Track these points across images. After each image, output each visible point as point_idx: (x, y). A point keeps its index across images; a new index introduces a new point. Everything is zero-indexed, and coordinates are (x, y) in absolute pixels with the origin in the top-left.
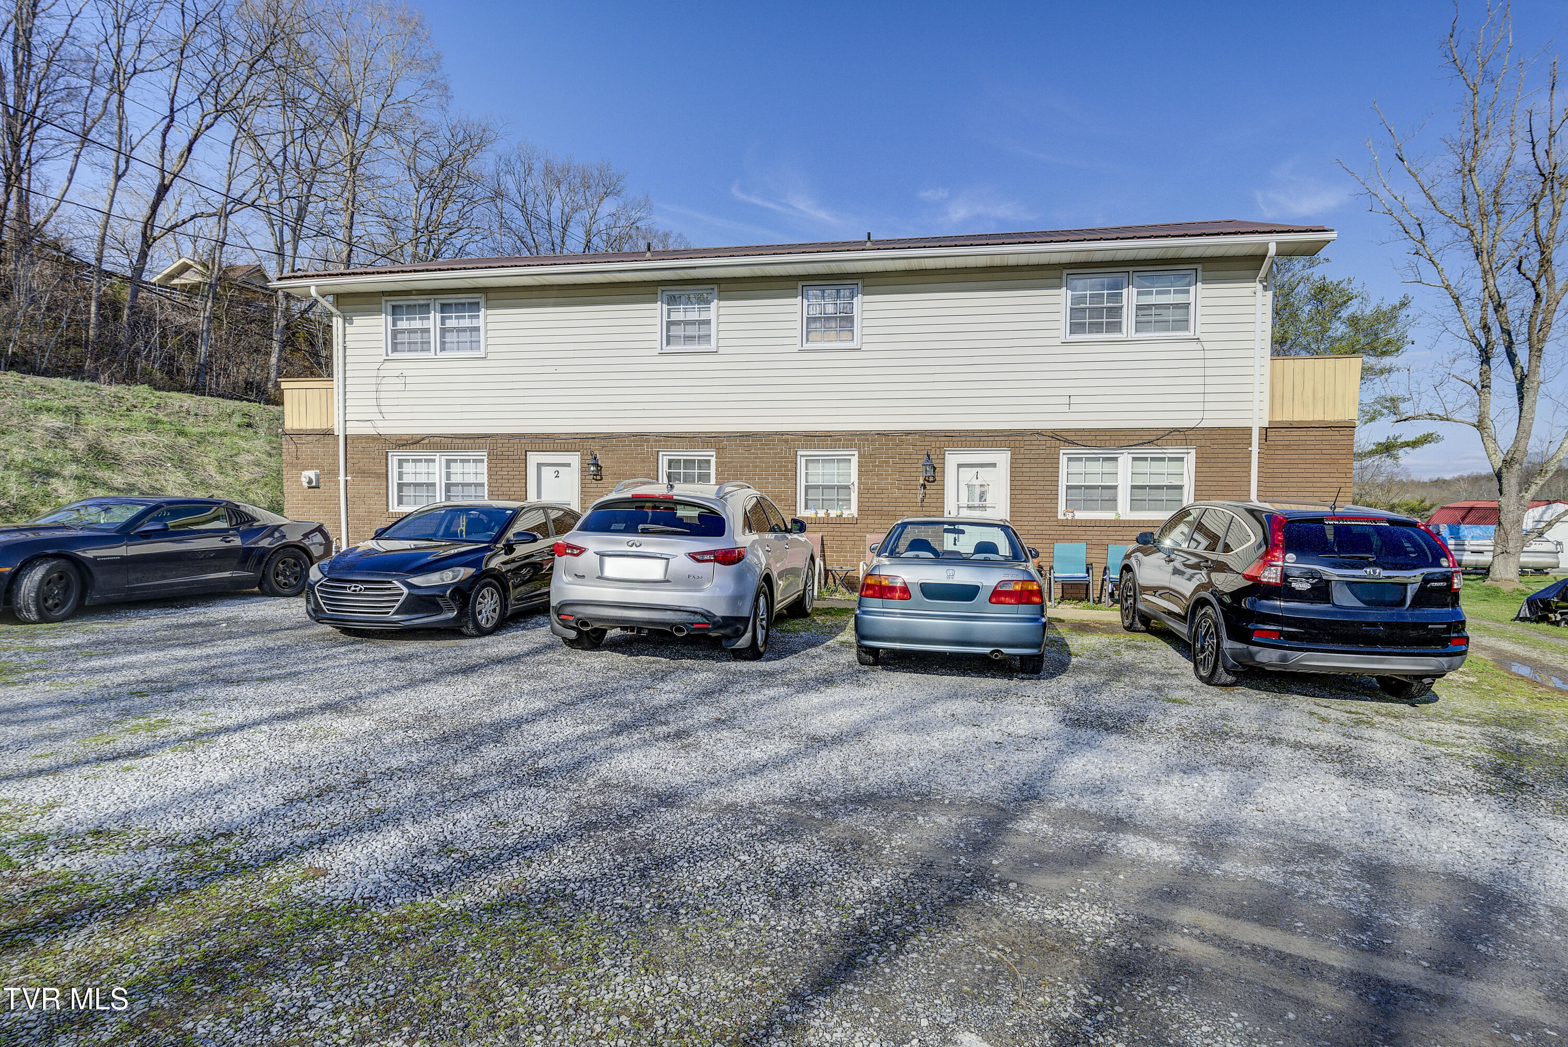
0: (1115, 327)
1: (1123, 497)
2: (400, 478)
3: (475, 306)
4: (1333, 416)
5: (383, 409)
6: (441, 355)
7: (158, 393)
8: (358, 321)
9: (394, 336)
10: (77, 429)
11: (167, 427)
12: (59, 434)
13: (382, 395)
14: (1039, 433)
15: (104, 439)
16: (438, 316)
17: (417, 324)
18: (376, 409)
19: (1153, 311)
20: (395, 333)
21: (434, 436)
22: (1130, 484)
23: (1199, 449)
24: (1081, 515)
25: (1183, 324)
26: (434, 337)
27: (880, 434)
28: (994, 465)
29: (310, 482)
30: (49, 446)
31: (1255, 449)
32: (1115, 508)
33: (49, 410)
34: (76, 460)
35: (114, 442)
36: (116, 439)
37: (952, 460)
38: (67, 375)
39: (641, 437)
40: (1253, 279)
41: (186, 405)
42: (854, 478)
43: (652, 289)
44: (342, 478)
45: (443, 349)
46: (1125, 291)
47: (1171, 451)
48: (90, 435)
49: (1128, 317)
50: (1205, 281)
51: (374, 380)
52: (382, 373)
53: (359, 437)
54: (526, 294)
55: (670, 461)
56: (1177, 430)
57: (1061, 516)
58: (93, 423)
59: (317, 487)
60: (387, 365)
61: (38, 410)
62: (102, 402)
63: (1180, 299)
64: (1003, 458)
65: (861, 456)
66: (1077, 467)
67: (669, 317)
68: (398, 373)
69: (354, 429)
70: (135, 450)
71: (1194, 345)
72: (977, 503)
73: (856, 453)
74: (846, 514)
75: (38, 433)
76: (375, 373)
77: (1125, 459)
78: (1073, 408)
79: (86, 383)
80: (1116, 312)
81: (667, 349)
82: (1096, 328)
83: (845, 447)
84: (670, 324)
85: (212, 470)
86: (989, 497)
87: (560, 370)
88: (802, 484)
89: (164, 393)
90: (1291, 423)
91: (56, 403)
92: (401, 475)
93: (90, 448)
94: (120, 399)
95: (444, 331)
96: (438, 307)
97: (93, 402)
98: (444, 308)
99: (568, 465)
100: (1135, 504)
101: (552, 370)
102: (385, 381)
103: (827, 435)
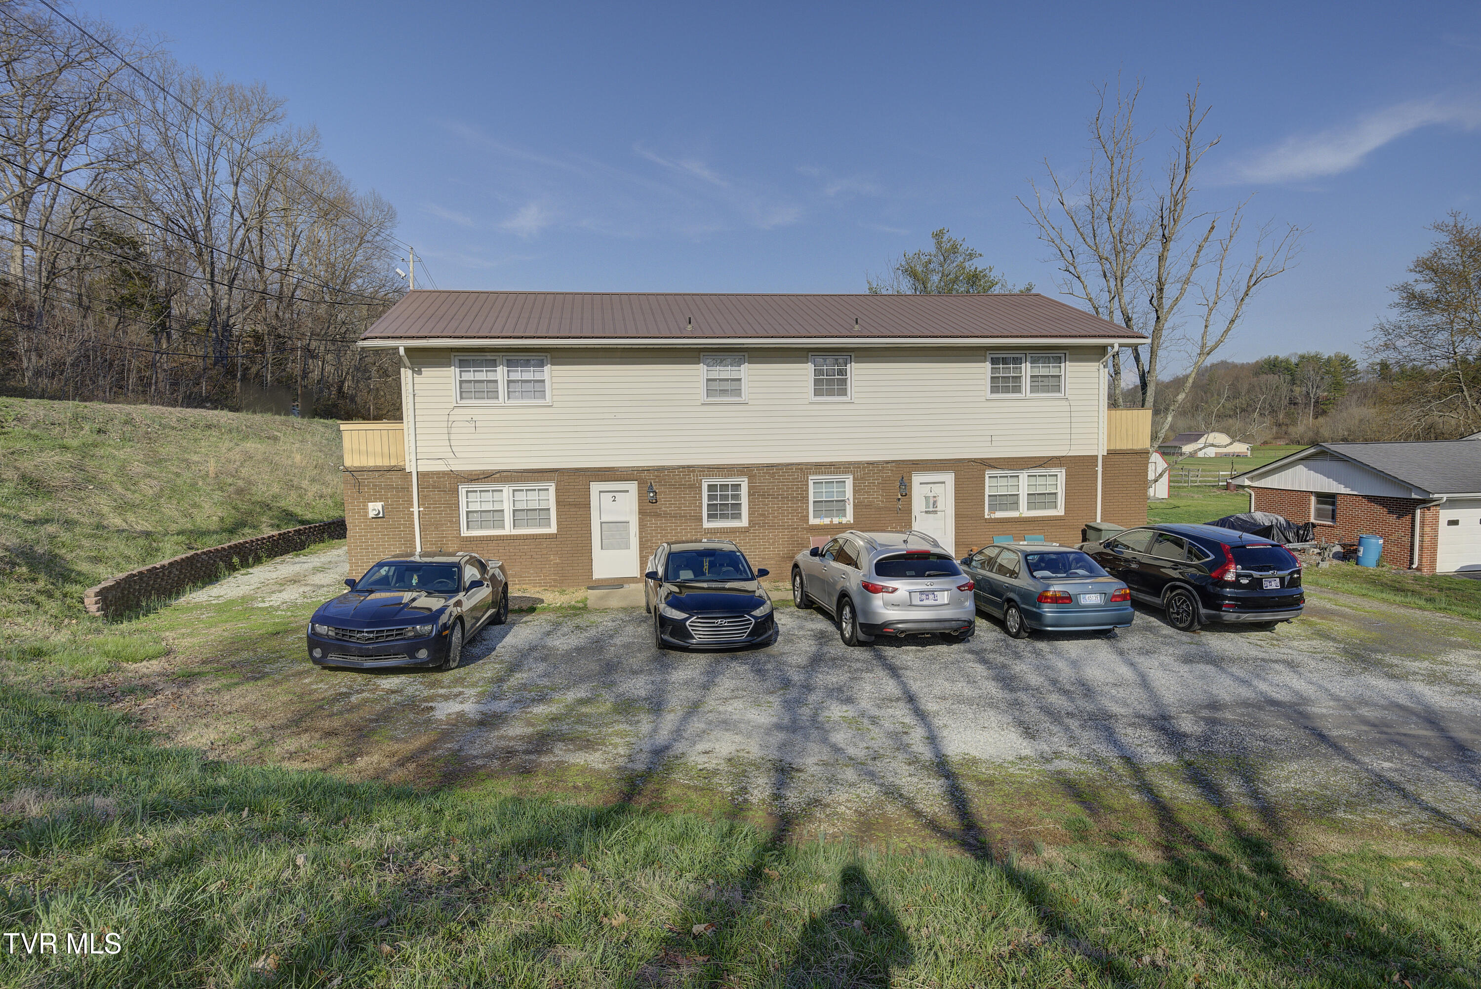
0: (1017, 389)
1: (1023, 501)
2: (469, 507)
4: (1138, 446)
5: (455, 449)
6: (510, 402)
8: (427, 372)
9: (463, 387)
13: (454, 437)
14: (973, 461)
16: (505, 369)
17: (482, 375)
18: (448, 449)
19: (1040, 380)
20: (463, 384)
21: (505, 471)
22: (1026, 492)
23: (1067, 469)
24: (999, 515)
25: (1057, 388)
26: (502, 388)
27: (869, 463)
29: (377, 513)
31: (1100, 469)
32: (1017, 509)
37: (917, 479)
40: (1099, 361)
42: (849, 494)
43: (695, 354)
44: (414, 508)
45: (511, 397)
46: (1023, 365)
47: (1053, 471)
49: (1026, 383)
50: (1070, 361)
51: (445, 424)
52: (452, 420)
53: (431, 473)
55: (710, 486)
56: (1056, 457)
57: (986, 517)
59: (382, 517)
60: (458, 411)
63: (1054, 372)
64: (949, 478)
65: (854, 479)
66: (994, 482)
67: (708, 375)
68: (468, 418)
69: (426, 466)
71: (1064, 403)
72: (931, 509)
73: (851, 477)
74: (844, 520)
76: (443, 418)
77: (1023, 476)
80: (1018, 379)
81: (707, 400)
82: (1006, 390)
83: (843, 473)
86: (939, 504)
90: (1115, 450)
92: (468, 504)
95: (511, 383)
96: (504, 362)
98: (510, 363)
100: (1031, 506)
102: (456, 424)
103: (831, 464)
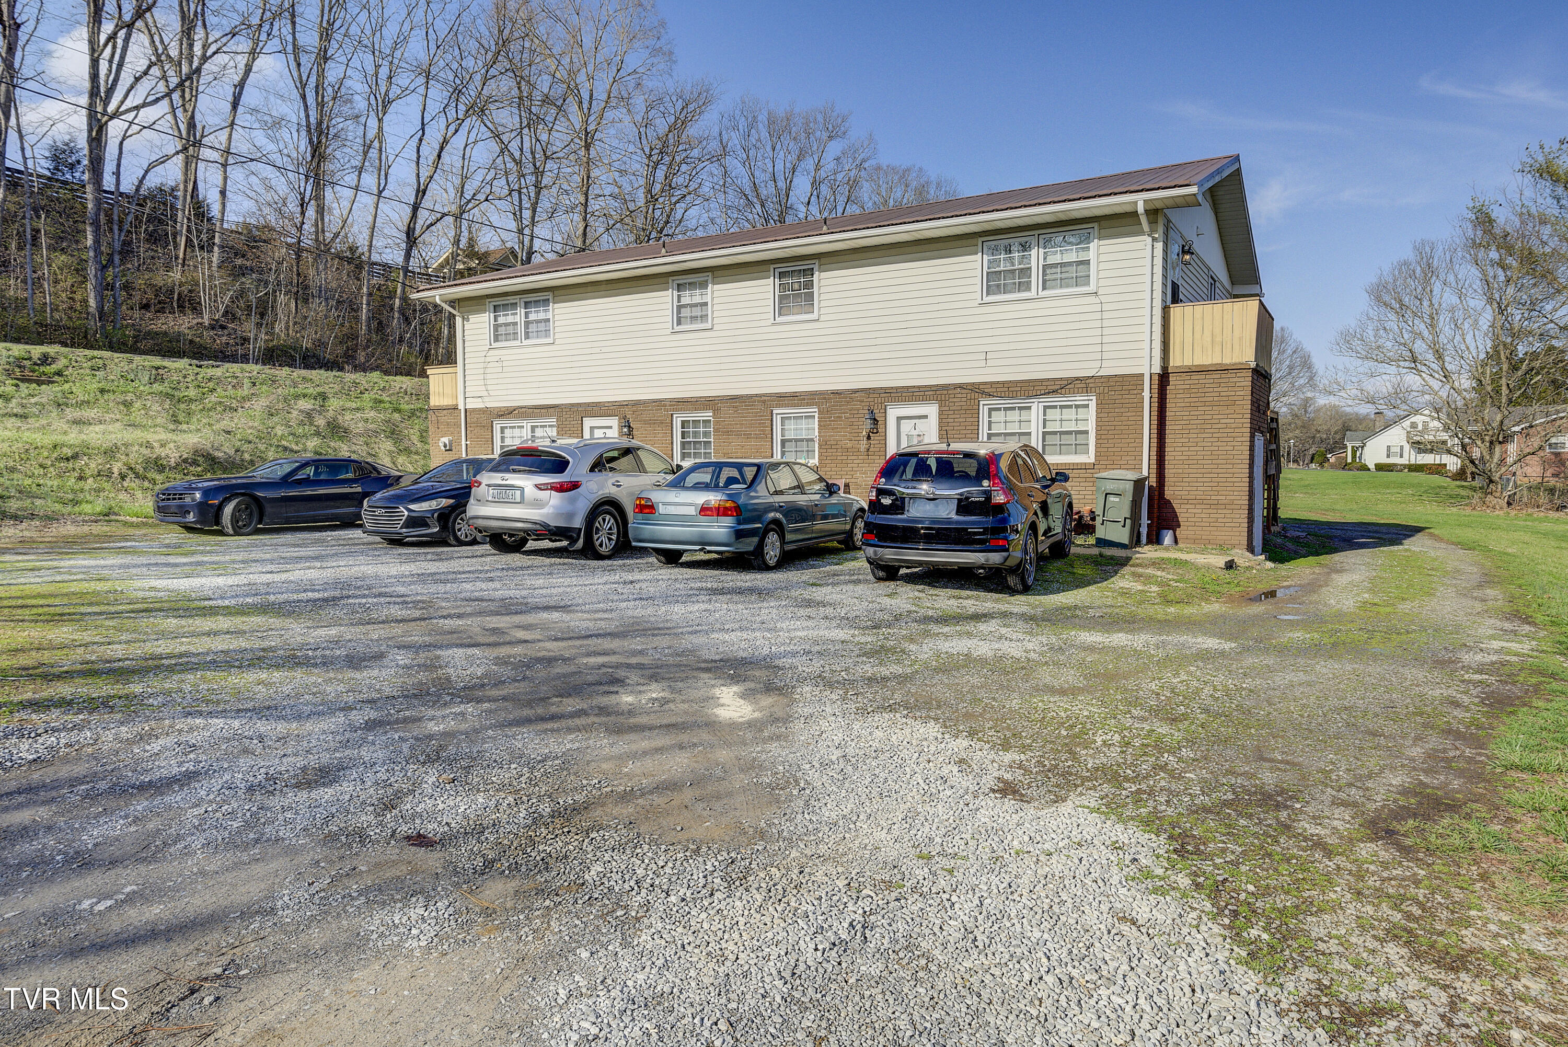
0: (1026, 286)
1: (1036, 442)
2: (503, 441)
3: (546, 302)
5: (489, 388)
6: (525, 342)
7: (386, 378)
8: (473, 318)
9: (496, 330)
10: (323, 409)
11: (387, 405)
12: (309, 415)
13: (488, 376)
14: (961, 386)
15: (340, 417)
16: (523, 311)
17: (509, 319)
18: (483, 388)
19: (1059, 270)
20: (496, 327)
21: (521, 407)
22: (1041, 429)
23: (1098, 396)
25: (1084, 280)
26: (521, 329)
27: (836, 393)
28: (926, 417)
29: (445, 446)
30: (302, 423)
31: (1145, 392)
33: (305, 396)
34: (318, 434)
35: (347, 419)
36: (348, 416)
37: (893, 413)
38: (321, 368)
39: (659, 403)
41: (404, 386)
42: (816, 432)
43: (663, 280)
44: (463, 442)
45: (527, 337)
46: (1032, 253)
47: (1079, 399)
48: (331, 414)
49: (1035, 278)
50: (1101, 238)
51: (482, 365)
52: (488, 359)
53: (474, 410)
54: (581, 290)
55: (683, 422)
56: (1080, 378)
58: (334, 404)
59: (450, 450)
60: (492, 352)
61: (297, 397)
62: (343, 388)
63: (1079, 257)
64: (932, 410)
65: (820, 413)
66: (996, 416)
67: (679, 301)
68: (497, 358)
69: (472, 404)
70: (360, 425)
71: (1092, 299)
73: (816, 410)
75: (295, 413)
76: (482, 360)
77: (1036, 407)
78: (990, 363)
79: (334, 373)
80: (1026, 272)
81: (677, 328)
82: (1010, 288)
83: (809, 405)
84: (680, 308)
85: (415, 439)
87: (604, 350)
88: (778, 437)
89: (391, 378)
90: (1189, 367)
91: (311, 391)
92: (503, 439)
93: (329, 423)
94: (356, 384)
95: (527, 324)
96: (523, 305)
97: (337, 387)
98: (527, 305)
99: (611, 427)
101: (597, 350)
102: (490, 365)
103: (794, 395)
